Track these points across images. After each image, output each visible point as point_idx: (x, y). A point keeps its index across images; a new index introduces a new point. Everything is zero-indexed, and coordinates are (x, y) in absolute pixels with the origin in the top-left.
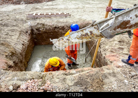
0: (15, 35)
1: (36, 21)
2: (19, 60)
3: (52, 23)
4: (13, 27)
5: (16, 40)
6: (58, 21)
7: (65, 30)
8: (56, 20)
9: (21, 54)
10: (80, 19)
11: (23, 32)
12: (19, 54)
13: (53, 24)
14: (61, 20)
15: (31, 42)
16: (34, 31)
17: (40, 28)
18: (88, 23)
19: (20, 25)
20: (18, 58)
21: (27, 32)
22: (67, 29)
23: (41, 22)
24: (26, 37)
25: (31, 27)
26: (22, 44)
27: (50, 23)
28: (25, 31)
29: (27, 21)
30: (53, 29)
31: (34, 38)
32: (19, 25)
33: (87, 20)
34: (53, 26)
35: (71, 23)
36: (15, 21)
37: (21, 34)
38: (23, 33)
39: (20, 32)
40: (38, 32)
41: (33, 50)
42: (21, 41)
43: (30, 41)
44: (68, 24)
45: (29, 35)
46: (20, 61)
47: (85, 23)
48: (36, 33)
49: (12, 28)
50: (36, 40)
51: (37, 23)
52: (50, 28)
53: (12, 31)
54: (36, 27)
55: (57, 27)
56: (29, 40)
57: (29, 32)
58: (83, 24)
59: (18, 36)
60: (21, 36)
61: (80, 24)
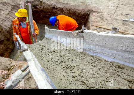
0: (5, 10)
3: (50, 2)
5: (5, 16)
6: (58, 1)
7: (64, 12)
9: (8, 32)
10: (83, 3)
12: (6, 32)
17: (37, 5)
18: (91, 10)
20: (4, 35)
22: (66, 11)
30: (51, 9)
33: (91, 6)
34: (51, 5)
35: (71, 5)
39: (13, 7)
40: (35, 9)
42: (11, 18)
44: (68, 6)
47: (87, 9)
49: (5, 1)
52: (48, 7)
53: (3, 5)
54: (33, 4)
55: (55, 7)
58: (84, 10)
59: (9, 11)
60: (14, 11)
61: (81, 9)
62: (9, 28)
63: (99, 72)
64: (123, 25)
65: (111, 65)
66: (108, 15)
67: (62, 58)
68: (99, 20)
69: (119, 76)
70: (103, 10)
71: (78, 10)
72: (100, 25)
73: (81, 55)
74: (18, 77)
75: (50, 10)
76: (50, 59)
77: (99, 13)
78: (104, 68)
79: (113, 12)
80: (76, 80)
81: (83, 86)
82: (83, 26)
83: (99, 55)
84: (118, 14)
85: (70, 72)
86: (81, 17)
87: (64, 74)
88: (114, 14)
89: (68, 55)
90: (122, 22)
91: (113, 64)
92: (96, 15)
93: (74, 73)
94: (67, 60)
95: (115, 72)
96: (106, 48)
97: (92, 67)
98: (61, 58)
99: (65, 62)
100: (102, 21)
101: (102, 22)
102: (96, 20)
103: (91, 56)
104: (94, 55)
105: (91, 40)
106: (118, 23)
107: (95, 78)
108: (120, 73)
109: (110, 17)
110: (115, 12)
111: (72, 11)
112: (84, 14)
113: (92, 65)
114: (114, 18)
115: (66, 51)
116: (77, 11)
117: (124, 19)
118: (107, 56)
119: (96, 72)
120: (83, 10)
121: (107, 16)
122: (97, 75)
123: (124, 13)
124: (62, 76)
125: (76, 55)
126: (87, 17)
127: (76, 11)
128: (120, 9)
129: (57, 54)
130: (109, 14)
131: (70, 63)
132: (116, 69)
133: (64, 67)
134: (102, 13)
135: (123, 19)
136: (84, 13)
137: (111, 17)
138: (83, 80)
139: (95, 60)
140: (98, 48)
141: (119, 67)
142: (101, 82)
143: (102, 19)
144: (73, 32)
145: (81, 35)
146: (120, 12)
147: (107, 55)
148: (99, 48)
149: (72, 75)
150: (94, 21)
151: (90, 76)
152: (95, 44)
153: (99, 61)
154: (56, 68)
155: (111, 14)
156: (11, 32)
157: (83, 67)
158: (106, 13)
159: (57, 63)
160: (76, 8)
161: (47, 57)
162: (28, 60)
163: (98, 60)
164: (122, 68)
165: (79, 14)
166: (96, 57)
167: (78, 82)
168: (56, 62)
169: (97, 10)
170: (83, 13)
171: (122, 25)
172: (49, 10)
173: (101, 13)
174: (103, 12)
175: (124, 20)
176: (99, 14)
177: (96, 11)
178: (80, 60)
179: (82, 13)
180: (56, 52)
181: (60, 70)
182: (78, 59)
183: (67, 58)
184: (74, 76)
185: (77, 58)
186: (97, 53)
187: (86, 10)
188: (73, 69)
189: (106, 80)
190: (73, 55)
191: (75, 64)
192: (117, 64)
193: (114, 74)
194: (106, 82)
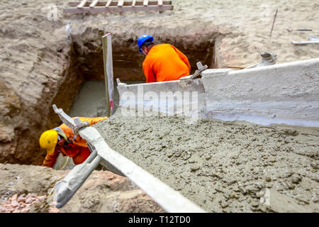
0: (27, 62)
1: (84, 23)
2: (30, 123)
3: (121, 30)
4: (25, 39)
5: (26, 74)
6: (139, 24)
8: (133, 21)
9: (36, 109)
10: (196, 20)
11: (51, 51)
12: (32, 109)
13: (124, 32)
14: (147, 22)
15: (72, 74)
16: (80, 48)
17: (93, 41)
18: (216, 33)
19: (44, 34)
20: (28, 117)
21: (61, 51)
23: (95, 26)
24: (58, 63)
25: (72, 37)
26: (43, 84)
27: (119, 29)
28: (55, 49)
29: (65, 21)
30: (126, 44)
31: (82, 64)
32: (43, 32)
33: (215, 23)
34: (125, 36)
35: (170, 29)
36: (34, 22)
37: (43, 55)
38: (50, 54)
39: (41, 52)
40: (89, 51)
41: (79, 92)
42: (39, 76)
43: (70, 73)
44: (163, 32)
45: (67, 58)
46: (33, 124)
47: (207, 32)
48: (84, 53)
49: (23, 42)
50: (87, 70)
51: (85, 29)
52: (118, 41)
53: (21, 51)
54: (84, 39)
55: (134, 39)
56: (64, 72)
57: (66, 50)
58: (201, 35)
59: (35, 63)
60: (45, 61)
61: (193, 34)
62: (38, 100)
63: (246, 152)
64: (296, 56)
65: (269, 134)
66: (256, 39)
67: (164, 140)
68: (237, 52)
69: (289, 150)
70: (243, 29)
71: (187, 37)
72: (242, 64)
73: (204, 126)
74: (78, 172)
75: (123, 46)
76: (137, 147)
77: (236, 36)
78: (256, 141)
79: (268, 29)
80: (199, 175)
81: (215, 184)
82: (199, 64)
83: (241, 119)
84: (281, 32)
85: (185, 162)
86: (194, 51)
87: (171, 168)
88: (271, 32)
89: (176, 132)
90: (292, 49)
91: (273, 130)
92: (230, 43)
93: (194, 162)
94: (174, 143)
95: (279, 144)
96: (254, 98)
97: (230, 146)
98: (161, 141)
99: (171, 147)
100: (244, 54)
101: (245, 56)
102: (231, 53)
103: (226, 124)
104: (232, 120)
105: (221, 90)
106: (285, 52)
107: (238, 164)
108: (290, 145)
109: (262, 42)
110: (272, 29)
111: (173, 41)
112: (201, 44)
113: (229, 140)
114: (273, 42)
115: (169, 126)
116: (184, 39)
117: (296, 40)
118: (259, 116)
119: (241, 153)
120: (199, 36)
121: (254, 41)
122: (242, 159)
123: (295, 29)
124: (167, 174)
125: (194, 128)
126: (208, 50)
127: (182, 41)
128: (282, 21)
129: (152, 135)
130: (259, 35)
131: (182, 147)
132: (281, 139)
133: (169, 157)
134: (242, 35)
135: (294, 42)
136: (200, 41)
137: (266, 41)
138: (213, 171)
139: (234, 131)
140: (238, 103)
141: (287, 133)
142: (252, 170)
143: (246, 49)
144: (179, 81)
145: (198, 83)
146: (285, 26)
147: (259, 114)
148: (240, 103)
149: (188, 167)
150: (227, 55)
151: (229, 163)
152: (230, 96)
153: (243, 129)
154: (152, 161)
155: (263, 34)
156: (42, 108)
157: (211, 148)
158: (251, 35)
159: (152, 152)
160: (182, 34)
161: (130, 145)
162: (93, 141)
163: (241, 129)
164: (294, 134)
165: (190, 45)
166: (236, 123)
167: (203, 178)
168: (151, 150)
169: (230, 30)
170: (198, 43)
171: (294, 55)
172: (121, 47)
173: (240, 37)
174: (245, 32)
175: (296, 45)
176: (236, 40)
177: (227, 34)
178: (203, 138)
179: (196, 43)
180: (149, 130)
181: (163, 163)
182: (198, 136)
183: (174, 139)
184: (193, 168)
185: (196, 133)
186: (236, 115)
187: (204, 36)
188: (189, 156)
189: (263, 164)
190: (186, 130)
191: (193, 146)
192: (283, 128)
193: (278, 149)
194: (262, 167)
